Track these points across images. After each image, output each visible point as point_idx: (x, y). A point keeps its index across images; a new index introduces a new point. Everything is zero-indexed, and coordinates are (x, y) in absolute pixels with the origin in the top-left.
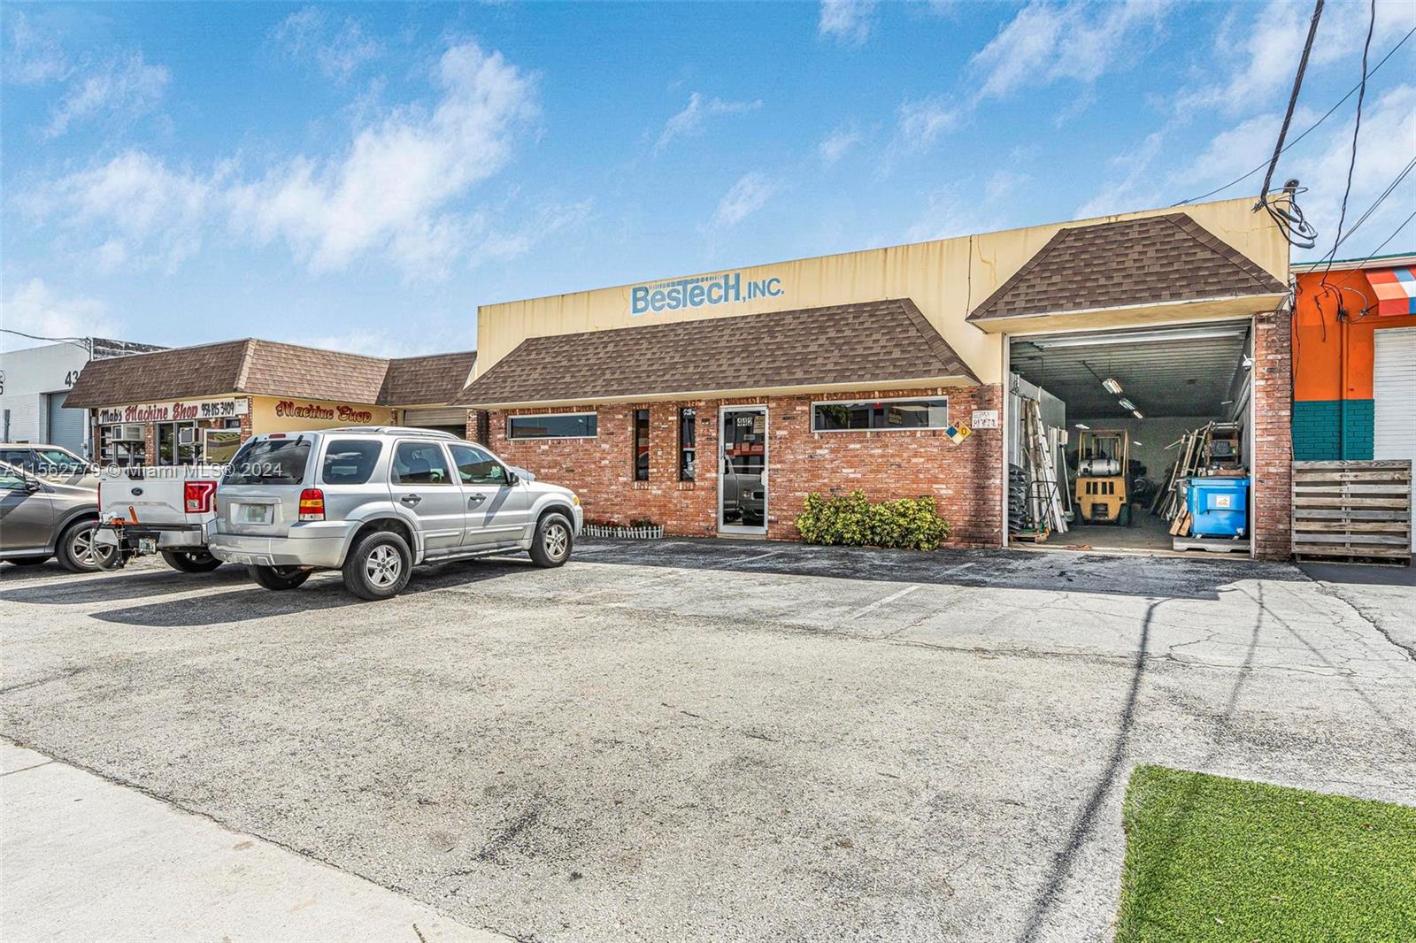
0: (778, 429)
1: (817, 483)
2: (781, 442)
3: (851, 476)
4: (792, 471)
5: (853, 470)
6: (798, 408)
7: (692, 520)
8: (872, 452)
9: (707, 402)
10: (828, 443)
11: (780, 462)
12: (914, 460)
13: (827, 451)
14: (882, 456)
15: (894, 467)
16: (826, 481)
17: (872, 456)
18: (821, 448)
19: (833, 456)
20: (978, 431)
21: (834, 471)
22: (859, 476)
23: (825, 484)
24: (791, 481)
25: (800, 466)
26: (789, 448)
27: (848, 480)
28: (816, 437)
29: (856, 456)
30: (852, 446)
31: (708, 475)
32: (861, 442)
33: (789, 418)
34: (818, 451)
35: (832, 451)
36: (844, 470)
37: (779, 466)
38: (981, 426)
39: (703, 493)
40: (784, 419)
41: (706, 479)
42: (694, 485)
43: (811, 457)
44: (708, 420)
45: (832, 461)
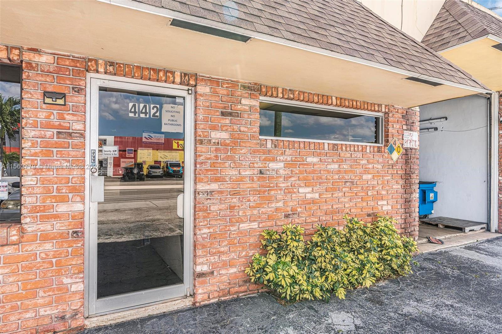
0: (214, 128)
1: (268, 209)
2: (217, 150)
3: (309, 196)
4: (235, 194)
5: (309, 189)
6: (244, 101)
7: (14, 308)
8: (329, 167)
9: (59, 58)
10: (282, 154)
11: (217, 180)
12: (365, 177)
13: (281, 165)
14: (339, 172)
15: (348, 184)
16: (280, 204)
17: (328, 171)
18: (274, 160)
19: (288, 172)
20: (406, 150)
21: (289, 191)
22: (316, 196)
23: (277, 209)
24: (232, 208)
25: (246, 185)
26: (228, 158)
27: (306, 202)
28: (269, 145)
29: (314, 172)
30: (310, 160)
31: (62, 208)
32: (319, 155)
33: (230, 114)
34: (272, 165)
35: (288, 165)
36: (301, 190)
37: (214, 186)
38: (409, 146)
39: (48, 246)
40: (223, 114)
41: (57, 217)
42: (22, 231)
43: (261, 172)
44: (63, 96)
45: (286, 178)
